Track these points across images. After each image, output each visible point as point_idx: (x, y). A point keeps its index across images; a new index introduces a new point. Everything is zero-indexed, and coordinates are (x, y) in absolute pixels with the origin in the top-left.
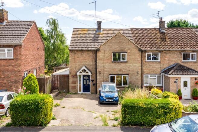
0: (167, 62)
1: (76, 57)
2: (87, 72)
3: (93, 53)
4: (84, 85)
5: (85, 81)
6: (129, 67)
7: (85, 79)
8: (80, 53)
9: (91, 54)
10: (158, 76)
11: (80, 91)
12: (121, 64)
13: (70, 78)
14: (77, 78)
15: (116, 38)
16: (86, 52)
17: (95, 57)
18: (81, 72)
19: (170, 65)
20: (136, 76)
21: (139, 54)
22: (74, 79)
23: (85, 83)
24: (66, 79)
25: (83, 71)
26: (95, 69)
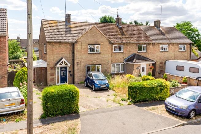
0: (128, 52)
1: (54, 49)
2: (66, 64)
3: (70, 45)
4: (61, 76)
5: (62, 72)
6: (102, 58)
7: (63, 71)
8: (58, 45)
9: (68, 46)
10: (122, 64)
11: (58, 82)
12: (96, 55)
13: (48, 70)
14: (55, 69)
15: (91, 31)
16: (64, 44)
17: (72, 49)
18: (61, 64)
19: (130, 55)
20: (107, 65)
21: (109, 46)
22: (52, 71)
23: (62, 75)
24: (43, 72)
25: (62, 62)
26: (72, 61)
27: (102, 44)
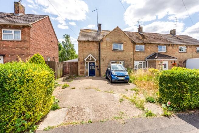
0: (149, 52)
1: (84, 47)
2: (93, 59)
3: (97, 44)
4: (90, 70)
5: (91, 67)
6: (125, 55)
7: (91, 65)
8: (87, 43)
9: (96, 44)
10: (143, 62)
11: (87, 75)
12: (119, 52)
13: (79, 64)
14: (84, 64)
15: (115, 32)
16: (92, 43)
17: (99, 47)
18: (88, 59)
20: (130, 61)
21: (131, 45)
22: (82, 65)
23: (91, 69)
24: (75, 66)
25: (89, 57)
26: (99, 57)
27: (125, 42)
